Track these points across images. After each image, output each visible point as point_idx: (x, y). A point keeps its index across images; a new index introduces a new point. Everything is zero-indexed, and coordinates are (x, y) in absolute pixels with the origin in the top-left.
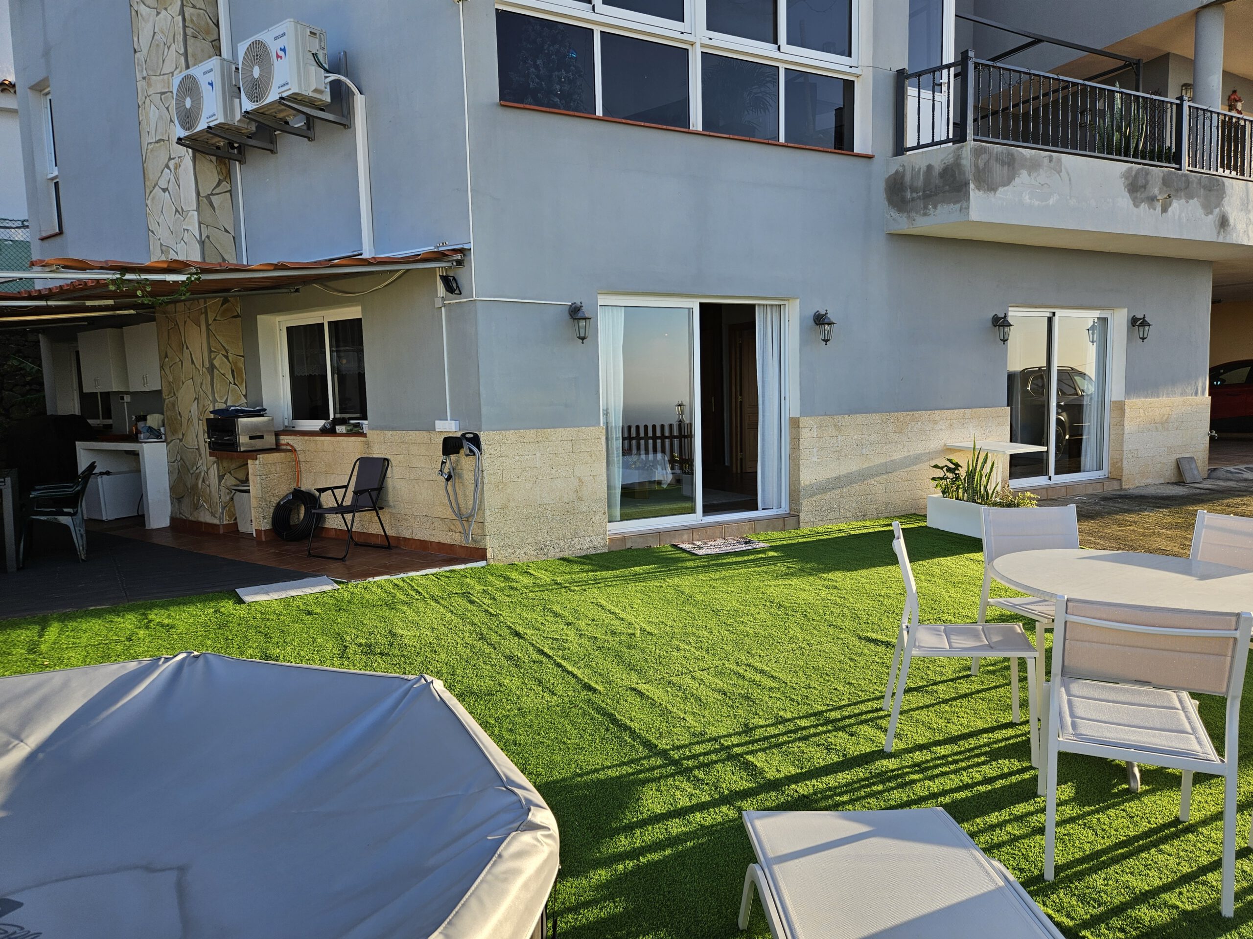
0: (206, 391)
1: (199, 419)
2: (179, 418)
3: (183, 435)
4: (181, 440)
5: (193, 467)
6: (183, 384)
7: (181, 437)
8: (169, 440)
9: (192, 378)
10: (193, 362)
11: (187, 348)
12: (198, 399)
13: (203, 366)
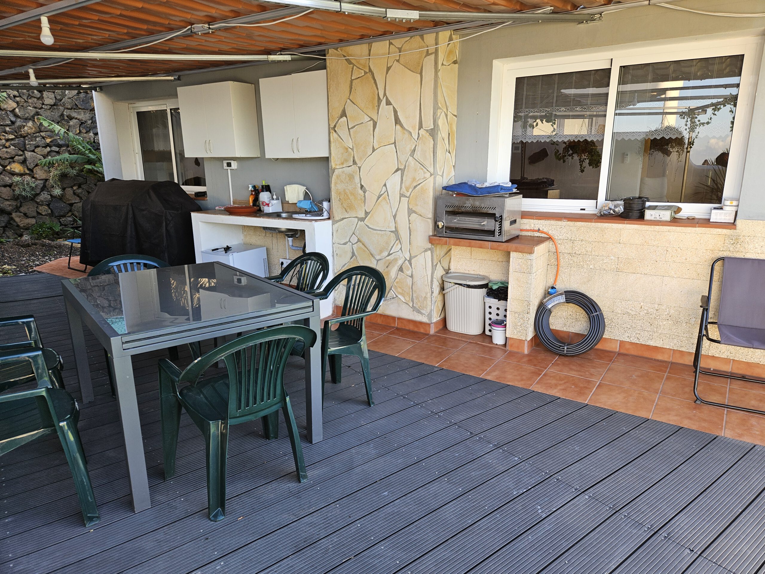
0: (422, 160)
1: (402, 195)
2: (361, 192)
3: (367, 213)
4: (362, 219)
5: (381, 252)
6: (374, 150)
7: (362, 215)
8: (337, 218)
9: (395, 143)
10: (397, 121)
11: (388, 103)
12: (403, 171)
13: (421, 127)
